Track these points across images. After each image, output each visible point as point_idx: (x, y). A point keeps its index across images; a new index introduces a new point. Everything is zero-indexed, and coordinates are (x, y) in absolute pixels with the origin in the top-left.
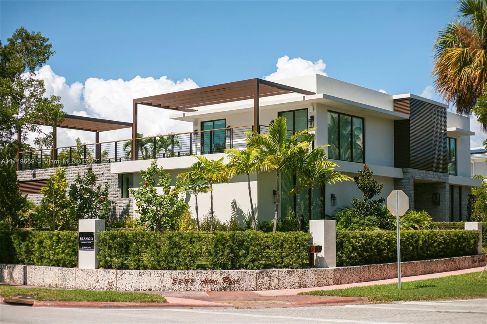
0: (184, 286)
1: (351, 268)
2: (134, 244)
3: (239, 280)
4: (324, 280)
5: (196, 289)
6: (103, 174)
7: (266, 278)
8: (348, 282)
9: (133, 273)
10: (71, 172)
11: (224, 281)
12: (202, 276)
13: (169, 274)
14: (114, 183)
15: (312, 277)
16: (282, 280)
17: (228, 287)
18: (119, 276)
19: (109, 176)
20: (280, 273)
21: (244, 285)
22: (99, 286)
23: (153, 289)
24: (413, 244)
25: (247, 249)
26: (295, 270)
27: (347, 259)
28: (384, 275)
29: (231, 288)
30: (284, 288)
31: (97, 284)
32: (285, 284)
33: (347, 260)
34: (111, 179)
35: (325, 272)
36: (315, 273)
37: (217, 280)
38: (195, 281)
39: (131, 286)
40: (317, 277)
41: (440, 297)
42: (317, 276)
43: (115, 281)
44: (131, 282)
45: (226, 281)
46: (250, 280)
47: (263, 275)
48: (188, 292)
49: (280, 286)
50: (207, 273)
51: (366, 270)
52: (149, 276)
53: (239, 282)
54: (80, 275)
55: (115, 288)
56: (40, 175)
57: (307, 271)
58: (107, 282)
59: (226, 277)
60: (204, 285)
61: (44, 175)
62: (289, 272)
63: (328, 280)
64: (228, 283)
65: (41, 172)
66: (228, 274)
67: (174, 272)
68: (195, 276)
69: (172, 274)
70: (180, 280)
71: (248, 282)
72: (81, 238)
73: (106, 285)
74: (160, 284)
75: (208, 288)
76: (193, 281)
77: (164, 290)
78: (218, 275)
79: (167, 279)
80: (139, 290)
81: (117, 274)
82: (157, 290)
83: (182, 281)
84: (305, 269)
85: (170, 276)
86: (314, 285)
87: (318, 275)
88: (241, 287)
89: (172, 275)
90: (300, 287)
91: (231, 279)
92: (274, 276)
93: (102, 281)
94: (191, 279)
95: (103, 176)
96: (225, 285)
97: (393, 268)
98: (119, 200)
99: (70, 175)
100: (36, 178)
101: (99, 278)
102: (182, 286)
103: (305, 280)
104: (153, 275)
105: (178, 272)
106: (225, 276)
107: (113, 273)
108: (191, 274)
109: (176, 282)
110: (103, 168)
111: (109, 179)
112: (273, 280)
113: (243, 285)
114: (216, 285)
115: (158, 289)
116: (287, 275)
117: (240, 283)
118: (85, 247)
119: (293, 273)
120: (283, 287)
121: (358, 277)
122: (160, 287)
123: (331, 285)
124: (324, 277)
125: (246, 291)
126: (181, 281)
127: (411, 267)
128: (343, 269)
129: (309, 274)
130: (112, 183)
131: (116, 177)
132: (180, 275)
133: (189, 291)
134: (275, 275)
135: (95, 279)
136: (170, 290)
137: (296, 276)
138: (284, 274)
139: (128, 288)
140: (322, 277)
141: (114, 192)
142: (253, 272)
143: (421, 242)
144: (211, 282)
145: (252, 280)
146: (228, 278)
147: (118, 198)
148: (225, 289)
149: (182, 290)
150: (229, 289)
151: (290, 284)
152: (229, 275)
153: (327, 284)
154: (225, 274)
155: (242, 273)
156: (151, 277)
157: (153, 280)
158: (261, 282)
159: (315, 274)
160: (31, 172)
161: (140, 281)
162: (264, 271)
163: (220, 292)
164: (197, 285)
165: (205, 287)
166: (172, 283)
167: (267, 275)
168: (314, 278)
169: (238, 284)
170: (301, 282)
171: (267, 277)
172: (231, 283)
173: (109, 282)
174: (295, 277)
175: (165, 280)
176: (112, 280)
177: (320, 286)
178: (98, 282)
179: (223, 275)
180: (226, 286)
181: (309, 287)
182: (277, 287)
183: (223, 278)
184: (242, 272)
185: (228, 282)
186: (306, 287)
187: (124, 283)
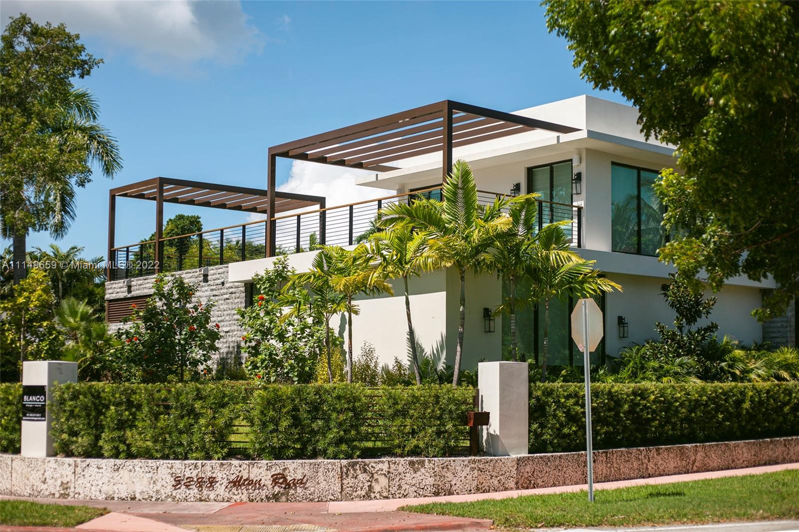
0: (196, 491)
1: (560, 457)
2: (112, 408)
3: (304, 480)
4: (493, 480)
5: (220, 498)
6: (223, 283)
7: (362, 477)
8: (554, 483)
9: (103, 466)
11: (275, 481)
12: (232, 472)
13: (168, 467)
14: (239, 300)
15: (464, 474)
16: (398, 479)
17: (282, 494)
18: (79, 470)
19: (232, 287)
20: (392, 466)
21: (315, 491)
22: (47, 489)
23: (138, 496)
24: (728, 409)
25: (327, 420)
26: (427, 461)
27: (555, 438)
28: (647, 469)
29: (288, 495)
30: (401, 495)
31: (44, 487)
32: (404, 488)
33: (556, 441)
34: (235, 293)
35: (497, 465)
36: (473, 466)
37: (261, 480)
38: (217, 482)
39: (100, 491)
40: (476, 475)
41: (648, 520)
42: (476, 471)
43: (73, 481)
44: (100, 483)
45: (278, 482)
46: (327, 479)
47: (355, 470)
48: (203, 503)
49: (393, 492)
50: (240, 466)
51: (601, 459)
52: (131, 471)
53: (305, 483)
54: (17, 468)
55: (72, 494)
56: (138, 287)
57: (452, 463)
58: (59, 483)
59: (279, 474)
60: (234, 490)
61: (144, 288)
62: (412, 463)
63: (503, 481)
64: (283, 486)
65: (140, 282)
66: (283, 467)
67: (177, 464)
68: (216, 471)
69: (172, 467)
70: (187, 479)
71: (323, 485)
72: (26, 398)
73: (58, 488)
74: (151, 486)
75: (242, 495)
76: (212, 481)
77: (157, 499)
78: (263, 470)
79: (164, 478)
80: (113, 498)
81: (76, 466)
82: (146, 499)
83: (192, 481)
84: (449, 459)
85: (169, 471)
86: (470, 490)
87: (480, 470)
88: (310, 494)
89: (173, 470)
90: (437, 494)
91: (289, 478)
92: (379, 472)
93: (53, 481)
94: (210, 478)
95: (224, 289)
96: (277, 489)
97: (672, 455)
100: (133, 293)
101: (47, 475)
102: (191, 492)
103: (448, 479)
104: (139, 469)
105: (185, 464)
106: (276, 473)
107: (70, 465)
108: (208, 468)
109: (180, 483)
111: (231, 293)
112: (377, 480)
113: (312, 489)
114: (259, 489)
115: (147, 497)
116: (407, 471)
117: (306, 486)
118: (31, 415)
119: (422, 466)
120: (400, 493)
121: (580, 473)
122: (152, 493)
123: (512, 489)
124: (494, 474)
125: (318, 501)
126: (189, 482)
127: (720, 452)
128: (541, 457)
129: (459, 468)
130: (236, 301)
131: (242, 289)
132: (187, 469)
133: (205, 500)
134: (382, 470)
135: (41, 476)
136: (170, 500)
137: (427, 471)
138: (401, 469)
139: (94, 493)
140: (488, 474)
142: (334, 464)
143: (747, 405)
144: (248, 484)
145: (333, 480)
146: (284, 477)
148: (276, 497)
149: (192, 500)
150: (284, 498)
151: (414, 488)
152: (285, 469)
153: (501, 488)
154: (278, 468)
155: (312, 466)
156: (135, 473)
157: (138, 479)
158: (351, 484)
159: (473, 469)
160: (124, 282)
161: (115, 481)
162: (357, 463)
163: (265, 504)
164: (220, 489)
165: (236, 493)
166: (173, 486)
167: (365, 471)
168: (469, 477)
169: (303, 487)
170: (440, 483)
171: (364, 475)
172: (288, 486)
173: (62, 483)
174: (427, 474)
175: (160, 480)
176: (68, 479)
177: (484, 492)
178: (44, 482)
179: (274, 469)
180: (279, 492)
181: (458, 494)
182: (385, 494)
183: (272, 476)
184: (311, 464)
185: (281, 483)
186: (450, 493)
187: (89, 485)
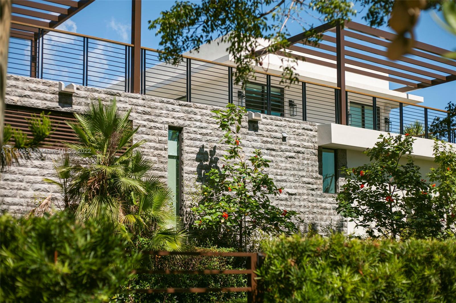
6: (284, 138)
10: (199, 117)
14: (309, 162)
19: (299, 146)
34: (303, 153)
95: (286, 144)
98: (321, 196)
99: (198, 124)
110: (285, 126)
111: (298, 152)
131: (314, 151)
141: (311, 180)
147: (319, 193)
